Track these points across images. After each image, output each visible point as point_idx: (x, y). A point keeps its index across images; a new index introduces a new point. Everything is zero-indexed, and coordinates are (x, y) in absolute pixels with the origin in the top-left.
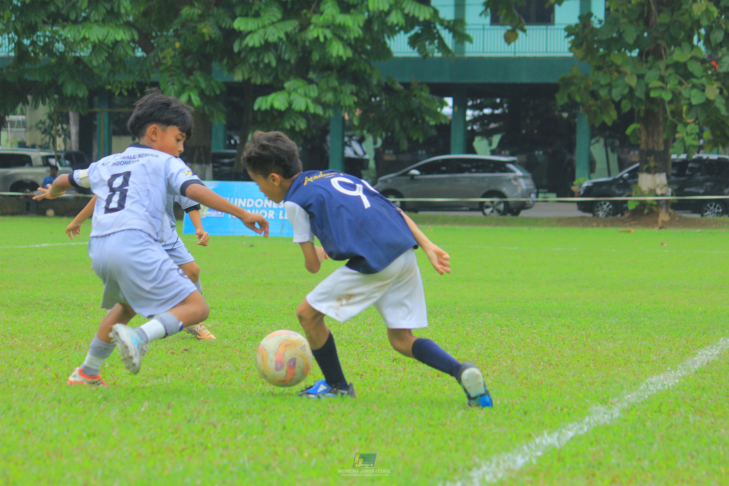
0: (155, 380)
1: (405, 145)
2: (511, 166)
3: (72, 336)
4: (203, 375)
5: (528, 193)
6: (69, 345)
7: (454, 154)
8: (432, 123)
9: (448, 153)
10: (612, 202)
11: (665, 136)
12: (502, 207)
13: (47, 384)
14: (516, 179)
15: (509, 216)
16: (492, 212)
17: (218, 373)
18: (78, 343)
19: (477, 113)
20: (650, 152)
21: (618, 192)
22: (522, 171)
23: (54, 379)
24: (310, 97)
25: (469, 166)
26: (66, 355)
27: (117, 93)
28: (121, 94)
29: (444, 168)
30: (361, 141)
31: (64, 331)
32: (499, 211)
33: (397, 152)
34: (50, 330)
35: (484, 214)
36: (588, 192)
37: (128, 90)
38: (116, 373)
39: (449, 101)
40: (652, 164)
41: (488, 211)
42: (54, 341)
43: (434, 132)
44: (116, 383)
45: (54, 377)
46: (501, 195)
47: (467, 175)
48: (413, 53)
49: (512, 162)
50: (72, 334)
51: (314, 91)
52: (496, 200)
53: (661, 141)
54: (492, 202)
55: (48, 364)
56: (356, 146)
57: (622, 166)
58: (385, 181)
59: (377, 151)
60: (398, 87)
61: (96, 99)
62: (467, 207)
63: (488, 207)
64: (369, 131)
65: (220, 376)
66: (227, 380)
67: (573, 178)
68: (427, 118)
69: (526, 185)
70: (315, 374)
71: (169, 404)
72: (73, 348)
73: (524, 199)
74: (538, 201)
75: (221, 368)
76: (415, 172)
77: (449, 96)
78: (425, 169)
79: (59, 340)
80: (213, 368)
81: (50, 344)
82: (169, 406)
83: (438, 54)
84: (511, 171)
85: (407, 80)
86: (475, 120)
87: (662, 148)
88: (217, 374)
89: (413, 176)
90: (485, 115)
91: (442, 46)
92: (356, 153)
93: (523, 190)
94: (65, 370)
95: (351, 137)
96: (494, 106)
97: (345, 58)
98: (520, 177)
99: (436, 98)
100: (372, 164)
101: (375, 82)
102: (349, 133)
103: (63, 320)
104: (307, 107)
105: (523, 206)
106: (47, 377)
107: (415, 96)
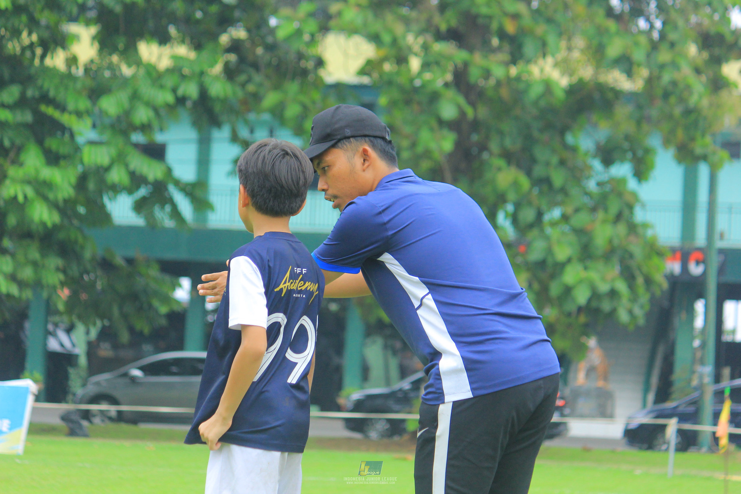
1: (125, 337)
7: (189, 350)
8: (163, 310)
9: (181, 349)
10: (389, 421)
21: (396, 407)
29: (174, 369)
30: (69, 330)
33: (116, 346)
36: (358, 406)
39: (186, 282)
43: (163, 322)
48: (138, 221)
51: (8, 266)
56: (63, 336)
57: (404, 372)
58: (98, 384)
59: (90, 345)
60: (119, 261)
64: (80, 318)
67: (339, 386)
68: (156, 303)
76: (137, 373)
77: (186, 276)
78: (149, 369)
83: (169, 223)
85: (131, 253)
89: (133, 379)
91: (176, 214)
92: (62, 345)
95: (56, 325)
97: (49, 224)
99: (167, 278)
100: (83, 361)
101: (87, 254)
102: (56, 319)
107: (140, 275)
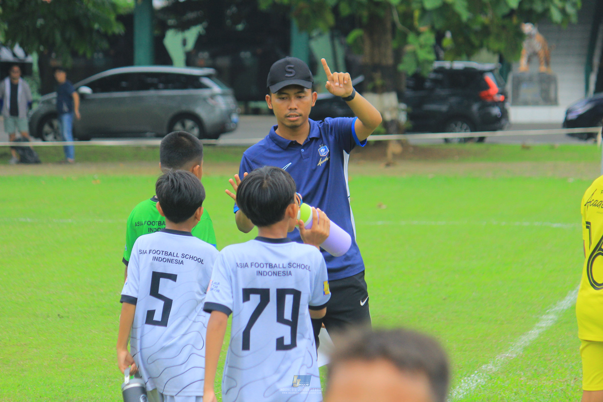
2: (206, 81)
5: (227, 114)
7: (139, 66)
9: (131, 64)
11: (394, 44)
14: (213, 96)
20: (376, 67)
22: (220, 86)
25: (155, 80)
29: (124, 84)
40: (379, 82)
46: (195, 118)
47: (152, 93)
49: (209, 76)
52: (188, 122)
53: (390, 52)
62: (151, 132)
69: (226, 104)
73: (223, 121)
76: (86, 90)
84: (207, 87)
87: (390, 61)
89: (84, 96)
93: (221, 112)
98: (218, 94)
105: (223, 130)
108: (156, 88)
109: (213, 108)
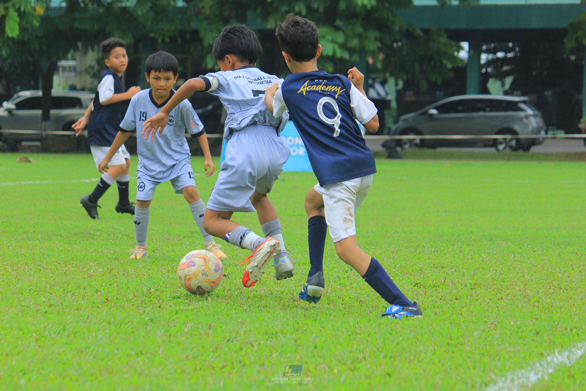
0: (197, 303)
1: (424, 87)
2: (523, 106)
3: (120, 263)
4: (241, 298)
5: (538, 131)
6: (117, 271)
7: (470, 94)
8: (450, 66)
9: (464, 93)
12: (514, 143)
13: (98, 307)
14: (527, 117)
15: (520, 152)
16: (505, 148)
17: (255, 297)
18: (127, 270)
19: (491, 56)
22: (532, 110)
23: (104, 303)
24: (337, 43)
25: (483, 105)
26: (115, 280)
27: (160, 40)
28: (163, 41)
29: (460, 108)
30: (384, 83)
31: (113, 258)
32: (511, 147)
33: (417, 93)
34: (100, 258)
35: (498, 150)
37: (170, 37)
38: (161, 297)
39: (465, 45)
41: (501, 147)
42: (104, 268)
43: (451, 75)
44: (161, 306)
45: (105, 300)
46: (513, 132)
47: (481, 114)
49: (524, 102)
50: (120, 261)
51: (340, 38)
52: (508, 137)
54: (505, 139)
55: (99, 289)
56: (378, 87)
58: (406, 120)
59: (398, 93)
60: (418, 32)
61: (140, 46)
62: (481, 143)
63: (501, 143)
64: (392, 74)
65: (256, 299)
66: (262, 303)
68: (445, 62)
69: (537, 123)
70: (343, 297)
71: (210, 325)
72: (122, 274)
73: (534, 136)
74: (547, 138)
75: (256, 292)
76: (433, 111)
77: (464, 40)
78: (443, 109)
79: (109, 267)
80: (249, 293)
81: (101, 270)
82: (210, 327)
84: (523, 110)
85: (426, 26)
86: (489, 63)
88: (253, 297)
89: (431, 116)
90: (498, 59)
92: (379, 94)
93: (533, 128)
94: (114, 294)
95: (374, 80)
96: (507, 50)
97: (369, 7)
98: (530, 116)
99: (453, 43)
100: (394, 105)
101: (396, 28)
102: (373, 76)
103: (112, 249)
104: (334, 53)
105: (534, 142)
106: (99, 300)
107: (434, 41)
108: (484, 110)
109: (527, 125)
